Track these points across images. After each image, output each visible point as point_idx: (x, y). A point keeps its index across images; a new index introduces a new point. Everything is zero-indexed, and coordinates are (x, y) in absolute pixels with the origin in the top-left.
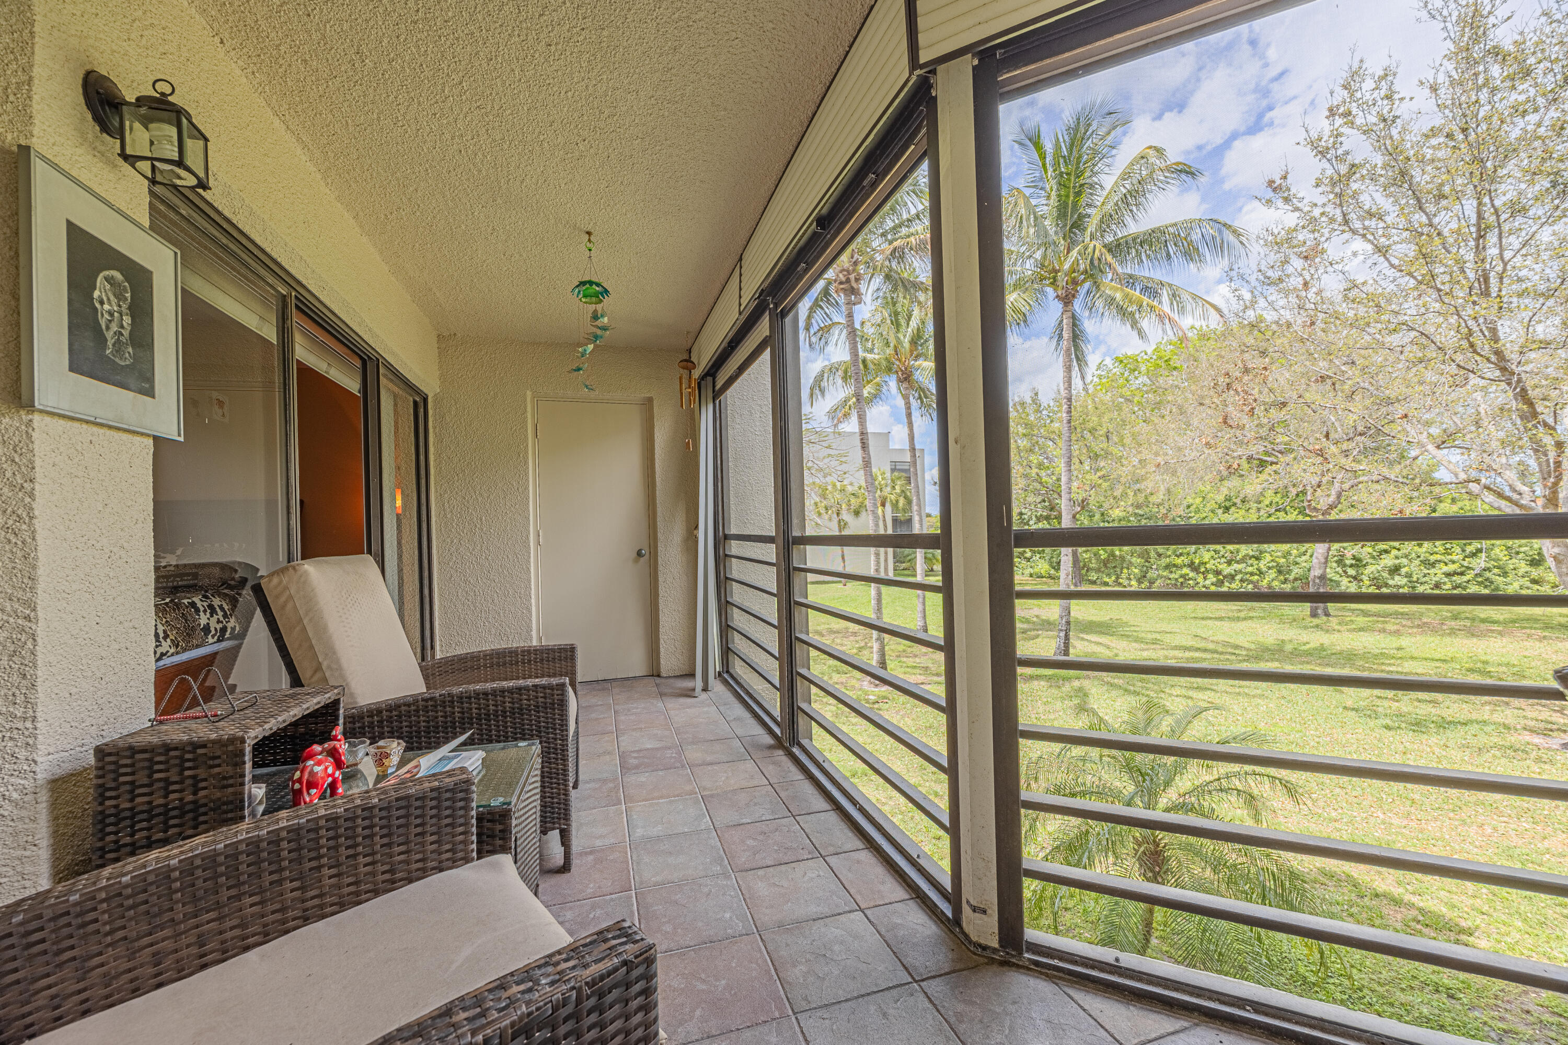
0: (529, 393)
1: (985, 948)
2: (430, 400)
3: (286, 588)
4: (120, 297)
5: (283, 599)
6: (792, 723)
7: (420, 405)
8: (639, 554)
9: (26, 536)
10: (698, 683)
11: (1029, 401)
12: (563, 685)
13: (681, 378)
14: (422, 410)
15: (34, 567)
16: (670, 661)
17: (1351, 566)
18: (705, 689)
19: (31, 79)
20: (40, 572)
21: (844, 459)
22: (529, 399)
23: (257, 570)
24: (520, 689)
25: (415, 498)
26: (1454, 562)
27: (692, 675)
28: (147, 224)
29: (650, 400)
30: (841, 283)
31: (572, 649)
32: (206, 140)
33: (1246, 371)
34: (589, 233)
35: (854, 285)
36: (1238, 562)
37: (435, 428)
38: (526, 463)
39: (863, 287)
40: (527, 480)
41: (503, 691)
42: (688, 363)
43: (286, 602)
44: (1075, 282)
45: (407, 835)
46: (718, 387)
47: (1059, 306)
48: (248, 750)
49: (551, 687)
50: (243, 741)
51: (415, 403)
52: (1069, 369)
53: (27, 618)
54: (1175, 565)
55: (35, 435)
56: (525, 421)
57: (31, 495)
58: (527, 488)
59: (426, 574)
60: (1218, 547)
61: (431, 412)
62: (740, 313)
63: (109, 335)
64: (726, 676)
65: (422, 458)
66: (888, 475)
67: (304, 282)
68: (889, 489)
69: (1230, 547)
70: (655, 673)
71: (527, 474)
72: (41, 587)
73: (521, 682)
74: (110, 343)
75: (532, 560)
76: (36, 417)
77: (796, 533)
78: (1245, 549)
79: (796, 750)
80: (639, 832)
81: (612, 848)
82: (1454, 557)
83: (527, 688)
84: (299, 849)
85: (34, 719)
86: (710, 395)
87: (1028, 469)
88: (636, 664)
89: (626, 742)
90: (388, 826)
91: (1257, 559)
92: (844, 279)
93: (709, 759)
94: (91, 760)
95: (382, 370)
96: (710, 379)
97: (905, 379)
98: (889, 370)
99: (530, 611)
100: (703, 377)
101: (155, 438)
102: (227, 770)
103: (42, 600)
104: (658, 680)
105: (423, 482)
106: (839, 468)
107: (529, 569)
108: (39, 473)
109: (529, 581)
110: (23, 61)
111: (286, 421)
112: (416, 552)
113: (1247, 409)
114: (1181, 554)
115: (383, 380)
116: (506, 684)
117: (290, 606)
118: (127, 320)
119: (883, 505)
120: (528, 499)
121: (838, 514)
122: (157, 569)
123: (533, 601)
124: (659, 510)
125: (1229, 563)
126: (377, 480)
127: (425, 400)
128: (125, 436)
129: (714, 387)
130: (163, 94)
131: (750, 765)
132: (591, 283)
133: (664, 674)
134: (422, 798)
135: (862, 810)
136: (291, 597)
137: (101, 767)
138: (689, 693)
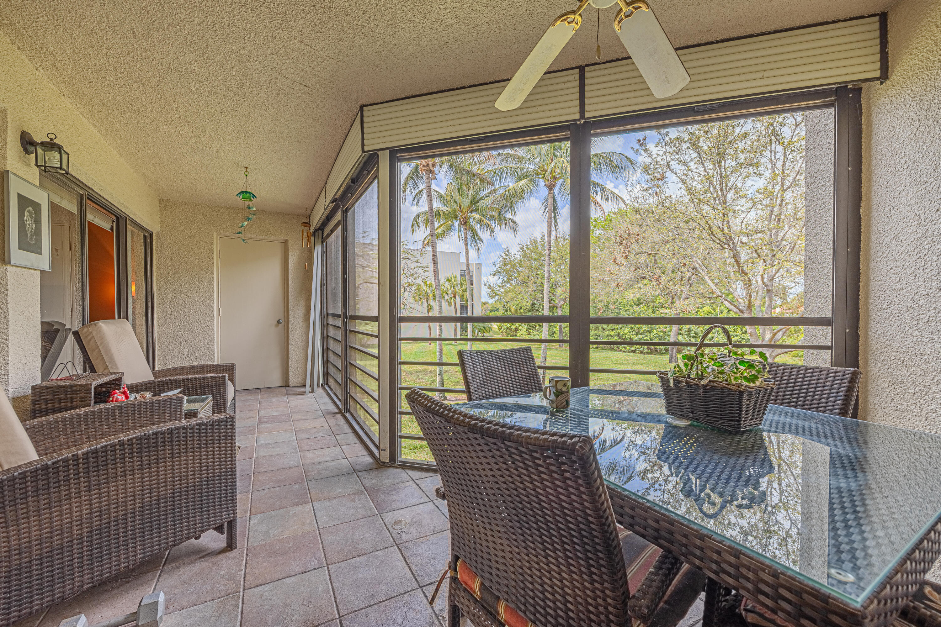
0: (215, 234)
1: (384, 463)
2: (154, 235)
3: (91, 333)
4: (31, 217)
5: (89, 338)
6: (346, 402)
7: (148, 237)
8: (279, 322)
9: (5, 310)
10: (308, 389)
11: (539, 239)
12: (225, 376)
13: (302, 231)
14: (149, 241)
15: (8, 321)
16: (294, 379)
17: (693, 337)
18: (312, 391)
19: (6, 143)
20: (10, 323)
21: (426, 269)
22: (215, 237)
23: (65, 325)
24: (204, 378)
25: (144, 289)
26: (737, 336)
27: (304, 386)
28: (38, 184)
29: (287, 241)
30: (424, 166)
31: (233, 365)
32: (68, 154)
33: (630, 235)
34: (246, 168)
35: (432, 168)
36: (641, 334)
37: (157, 250)
38: (213, 271)
39: (436, 170)
40: (213, 281)
41: (196, 378)
42: (307, 224)
43: (90, 340)
44: (555, 178)
45: (159, 412)
46: (325, 235)
47: (547, 191)
48: (93, 388)
49: (219, 377)
50: (91, 385)
51: (145, 237)
52: (550, 226)
53: (6, 339)
54: (610, 335)
55: (8, 274)
56: (212, 249)
57: (7, 295)
58: (213, 285)
59: (150, 330)
60: (633, 326)
61: (154, 242)
62: (325, 209)
63: (29, 233)
64: (325, 386)
65: (149, 267)
66: (459, 278)
67: (93, 188)
68: (459, 287)
69: (637, 326)
70: (286, 385)
71: (213, 278)
72: (10, 328)
73: (205, 375)
74: (29, 235)
75: (215, 324)
76: (9, 267)
77: (351, 314)
78: (645, 327)
79: (347, 415)
80: (261, 442)
81: (247, 447)
82: (738, 333)
83: (207, 378)
84: (121, 413)
85: (8, 375)
86: (320, 240)
87: (536, 280)
88: (276, 379)
89: (262, 413)
90: (152, 409)
91: (650, 332)
92: (425, 164)
93: (303, 418)
94: (30, 391)
95: (128, 222)
96: (320, 232)
97: (465, 223)
98: (456, 217)
99: (213, 351)
100: (316, 231)
101: (42, 271)
102: (84, 395)
103: (10, 333)
104: (287, 388)
105: (149, 280)
106: (423, 274)
107: (213, 329)
108: (9, 287)
109: (213, 335)
110: (4, 137)
111: (82, 254)
112: (144, 318)
113: (624, 255)
114: (614, 329)
115: (128, 226)
116: (197, 376)
117: (93, 340)
118: (34, 225)
119: (455, 296)
120: (213, 291)
121: (427, 301)
122: (42, 323)
123: (215, 346)
124: (290, 299)
125: (637, 334)
126: (124, 280)
127: (151, 235)
128: (32, 271)
129: (322, 236)
130: (52, 139)
131: (323, 420)
132: (246, 192)
133: (291, 385)
134: (165, 401)
135: (366, 433)
136: (93, 337)
137: (34, 394)
138: (303, 394)
